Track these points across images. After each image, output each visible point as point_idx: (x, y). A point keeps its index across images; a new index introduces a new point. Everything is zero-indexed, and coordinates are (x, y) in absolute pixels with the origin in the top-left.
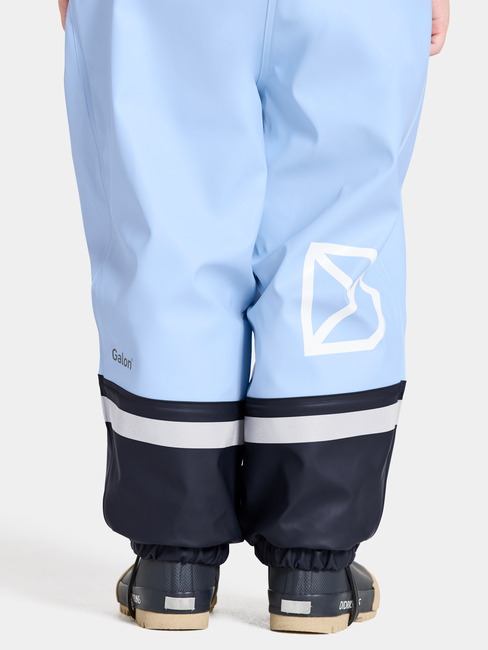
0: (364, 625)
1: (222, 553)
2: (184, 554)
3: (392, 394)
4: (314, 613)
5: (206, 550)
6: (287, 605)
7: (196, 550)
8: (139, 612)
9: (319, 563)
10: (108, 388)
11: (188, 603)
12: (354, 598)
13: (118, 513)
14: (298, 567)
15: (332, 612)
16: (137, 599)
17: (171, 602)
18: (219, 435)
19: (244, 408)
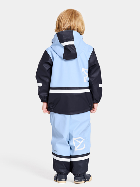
0: (87, 182)
1: (68, 174)
2: (63, 174)
3: (88, 154)
4: (78, 181)
5: (66, 173)
6: (75, 180)
7: (65, 173)
8: (58, 181)
9: (79, 176)
10: (53, 154)
11: (64, 180)
12: (85, 179)
13: (55, 168)
14: (76, 176)
15: (81, 181)
16: (58, 179)
17: (62, 180)
18: (68, 160)
19: (71, 157)
